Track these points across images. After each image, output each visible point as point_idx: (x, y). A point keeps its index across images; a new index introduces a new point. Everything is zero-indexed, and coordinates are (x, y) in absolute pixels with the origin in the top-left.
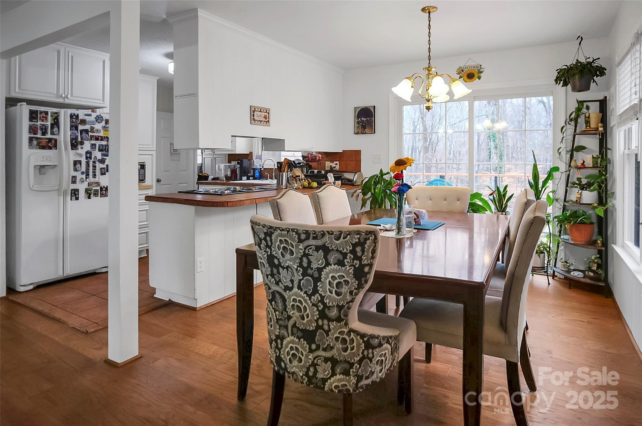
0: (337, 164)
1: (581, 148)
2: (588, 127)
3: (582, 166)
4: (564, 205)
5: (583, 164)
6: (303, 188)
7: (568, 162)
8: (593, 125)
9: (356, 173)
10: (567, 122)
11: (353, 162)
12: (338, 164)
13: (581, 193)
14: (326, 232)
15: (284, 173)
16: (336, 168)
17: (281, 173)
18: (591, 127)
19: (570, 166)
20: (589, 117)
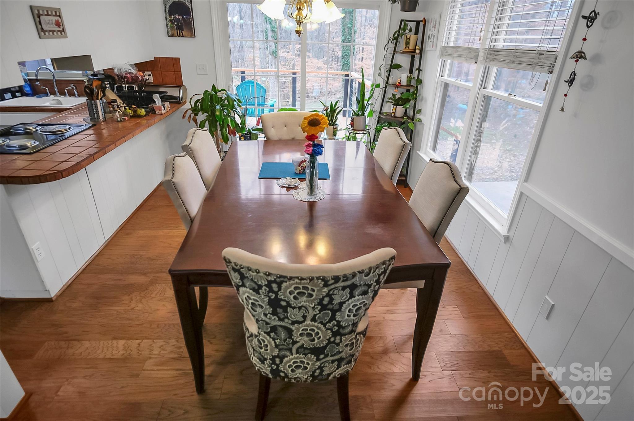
0: (149, 75)
1: (398, 67)
2: (407, 48)
3: (399, 85)
4: (379, 117)
5: (400, 83)
6: (130, 118)
7: (386, 79)
8: (411, 46)
9: (180, 88)
10: (390, 41)
11: (172, 72)
12: (152, 75)
13: (396, 108)
14: (357, 272)
15: (98, 101)
16: (149, 80)
17: (93, 102)
18: (410, 48)
19: (387, 82)
20: (409, 39)
